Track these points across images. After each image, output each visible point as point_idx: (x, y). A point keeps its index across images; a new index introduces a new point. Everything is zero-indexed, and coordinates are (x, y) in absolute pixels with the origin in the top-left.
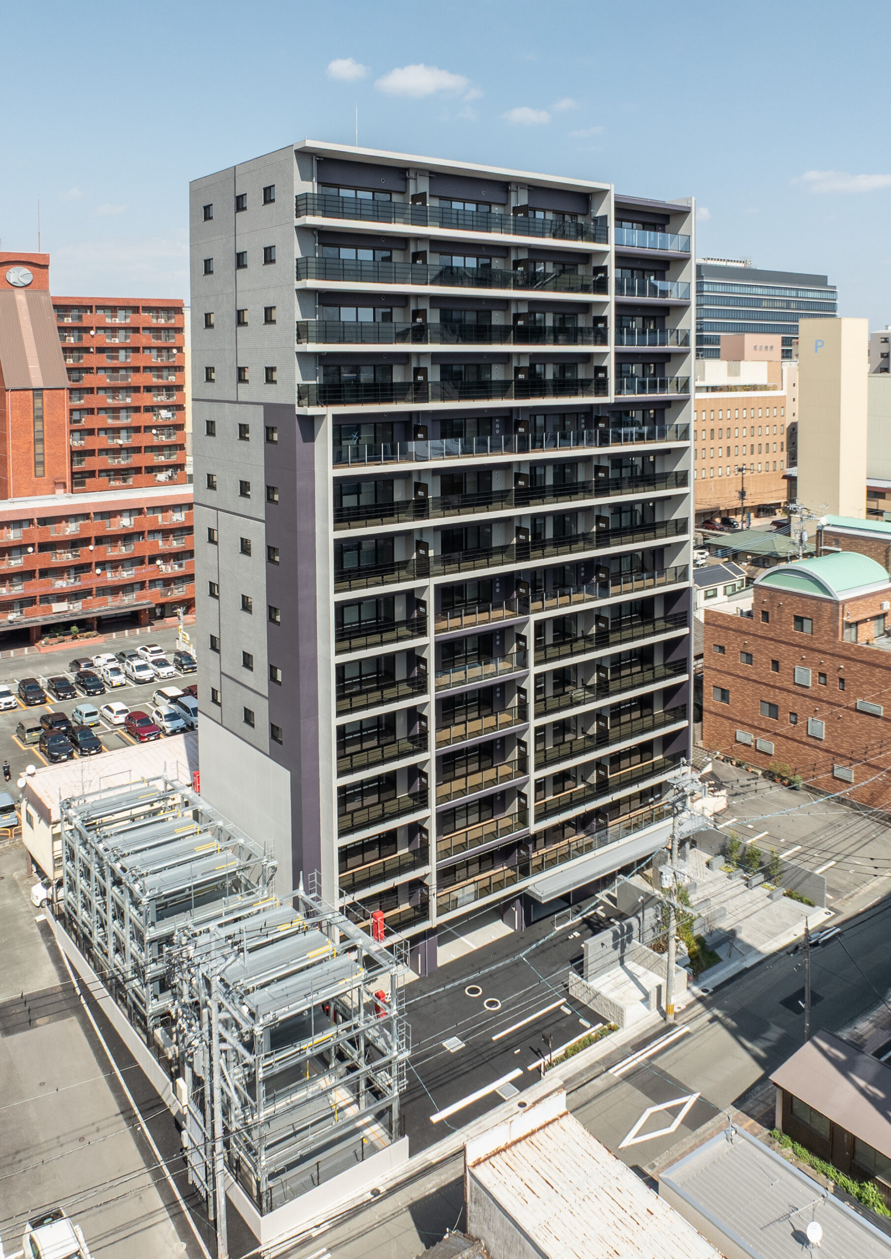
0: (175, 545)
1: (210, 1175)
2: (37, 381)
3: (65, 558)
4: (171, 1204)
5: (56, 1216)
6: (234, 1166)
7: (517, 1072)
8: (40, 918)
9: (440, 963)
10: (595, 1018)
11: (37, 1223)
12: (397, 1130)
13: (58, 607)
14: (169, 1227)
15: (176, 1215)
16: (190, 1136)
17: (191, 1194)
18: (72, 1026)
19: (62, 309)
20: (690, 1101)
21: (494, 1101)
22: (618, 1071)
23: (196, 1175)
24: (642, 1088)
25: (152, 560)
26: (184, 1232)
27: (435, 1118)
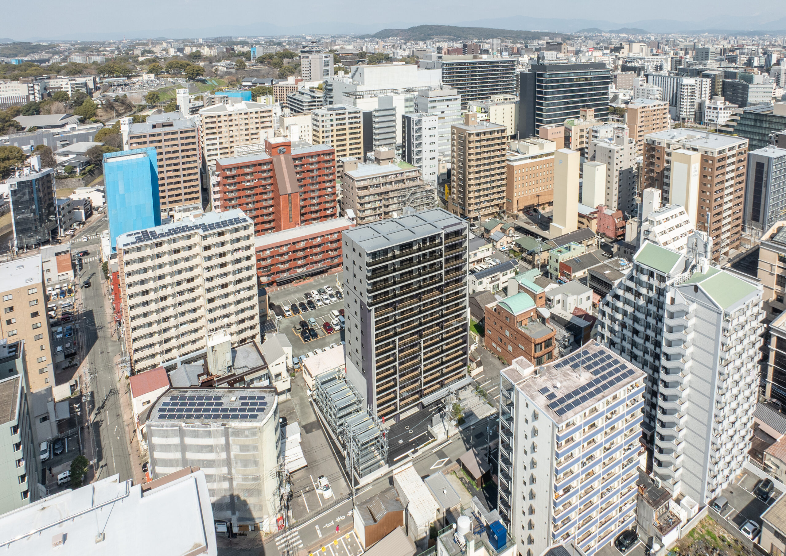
0: (335, 245)
1: (351, 470)
2: (289, 191)
3: (301, 254)
4: (343, 475)
5: (323, 476)
6: (355, 468)
7: (413, 450)
8: (310, 400)
9: (401, 419)
10: (432, 437)
11: (320, 478)
12: (387, 462)
13: (299, 270)
14: (343, 479)
15: (344, 477)
16: (347, 462)
17: (347, 473)
18: (320, 431)
19: (295, 159)
20: (447, 459)
21: (407, 456)
22: (435, 450)
23: (348, 470)
24: (438, 455)
25: (327, 251)
26: (346, 481)
27: (395, 460)
